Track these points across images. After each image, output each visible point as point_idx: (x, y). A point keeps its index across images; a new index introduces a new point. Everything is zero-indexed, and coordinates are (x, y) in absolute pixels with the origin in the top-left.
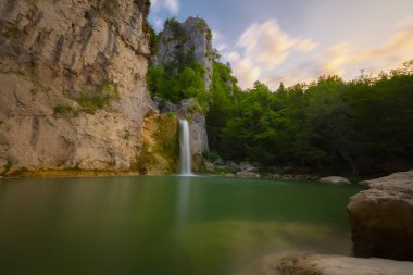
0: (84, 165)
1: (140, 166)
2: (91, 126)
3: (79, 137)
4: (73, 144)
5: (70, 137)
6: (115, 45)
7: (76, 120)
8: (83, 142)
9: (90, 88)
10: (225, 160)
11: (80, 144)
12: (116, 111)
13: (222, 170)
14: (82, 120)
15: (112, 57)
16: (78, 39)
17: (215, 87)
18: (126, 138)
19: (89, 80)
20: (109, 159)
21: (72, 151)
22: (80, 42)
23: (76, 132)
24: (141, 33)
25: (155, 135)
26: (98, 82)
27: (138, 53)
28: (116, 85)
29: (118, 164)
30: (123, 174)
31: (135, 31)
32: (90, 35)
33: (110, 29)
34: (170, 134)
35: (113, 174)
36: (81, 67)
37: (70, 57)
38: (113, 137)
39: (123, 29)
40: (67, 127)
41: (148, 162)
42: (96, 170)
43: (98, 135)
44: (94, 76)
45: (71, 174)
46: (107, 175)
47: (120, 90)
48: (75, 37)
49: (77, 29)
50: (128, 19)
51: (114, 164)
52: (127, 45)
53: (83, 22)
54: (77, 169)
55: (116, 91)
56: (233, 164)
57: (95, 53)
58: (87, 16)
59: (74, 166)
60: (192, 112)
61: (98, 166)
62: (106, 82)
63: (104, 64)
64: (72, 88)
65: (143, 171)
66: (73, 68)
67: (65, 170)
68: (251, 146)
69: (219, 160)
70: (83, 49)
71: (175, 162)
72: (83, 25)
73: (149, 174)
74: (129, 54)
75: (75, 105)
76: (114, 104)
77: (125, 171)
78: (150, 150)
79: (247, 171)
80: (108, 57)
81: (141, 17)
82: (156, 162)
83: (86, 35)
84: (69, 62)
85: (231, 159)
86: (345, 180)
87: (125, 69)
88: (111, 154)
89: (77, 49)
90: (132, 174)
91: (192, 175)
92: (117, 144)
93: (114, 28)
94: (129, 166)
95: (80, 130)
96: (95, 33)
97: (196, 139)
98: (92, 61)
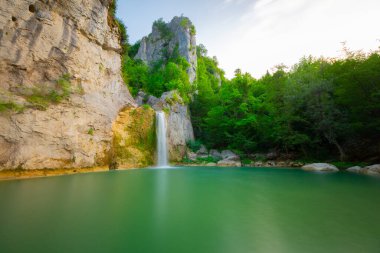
0: (30, 165)
1: (110, 161)
2: (41, 123)
3: (24, 135)
4: (16, 143)
5: (13, 136)
6: (72, 39)
7: (20, 118)
8: (30, 140)
9: (48, 84)
10: (209, 149)
11: (25, 143)
12: (79, 106)
13: (203, 160)
14: (28, 117)
15: (70, 51)
16: (24, 33)
17: (200, 79)
18: (90, 133)
19: (46, 77)
20: (67, 156)
21: (15, 151)
22: (27, 37)
23: (19, 129)
24: (106, 27)
25: (130, 129)
26: (58, 78)
27: (105, 47)
28: (79, 80)
29: (78, 161)
30: (84, 171)
31: (99, 25)
32: (39, 29)
33: (66, 23)
34: (146, 127)
35: (70, 172)
36: (30, 62)
37: (13, 52)
38: (70, 133)
39: (82, 23)
40: (7, 125)
41: (120, 156)
42: (45, 170)
43: (49, 132)
44: (50, 72)
45: (11, 176)
46: (61, 174)
47: (84, 85)
48: (18, 31)
49: (21, 23)
50: (87, 13)
51: (74, 160)
52: (90, 40)
53: (28, 15)
54: (20, 169)
55: (80, 86)
56: (216, 153)
57: (49, 48)
58: (32, 8)
59: (15, 167)
60: (170, 104)
61: (48, 164)
62: (67, 78)
63: (61, 59)
64: (21, 84)
65: (113, 165)
66: (19, 64)
67: (5, 171)
68: (231, 133)
69: (203, 149)
70: (32, 44)
71: (152, 154)
72: (28, 18)
73: (120, 168)
74: (95, 49)
75: (21, 101)
76: (75, 99)
77: (88, 167)
78: (122, 144)
79: (228, 159)
80: (65, 51)
81: (105, 11)
82: (128, 156)
83: (34, 29)
84: (13, 57)
85: (215, 148)
86: (332, 167)
87: (90, 64)
88: (69, 151)
89: (23, 43)
90: (98, 170)
91: (168, 167)
92: (76, 139)
93: (71, 23)
94: (93, 162)
95: (24, 128)
96: (45, 27)
97: (176, 130)
98: (45, 56)
